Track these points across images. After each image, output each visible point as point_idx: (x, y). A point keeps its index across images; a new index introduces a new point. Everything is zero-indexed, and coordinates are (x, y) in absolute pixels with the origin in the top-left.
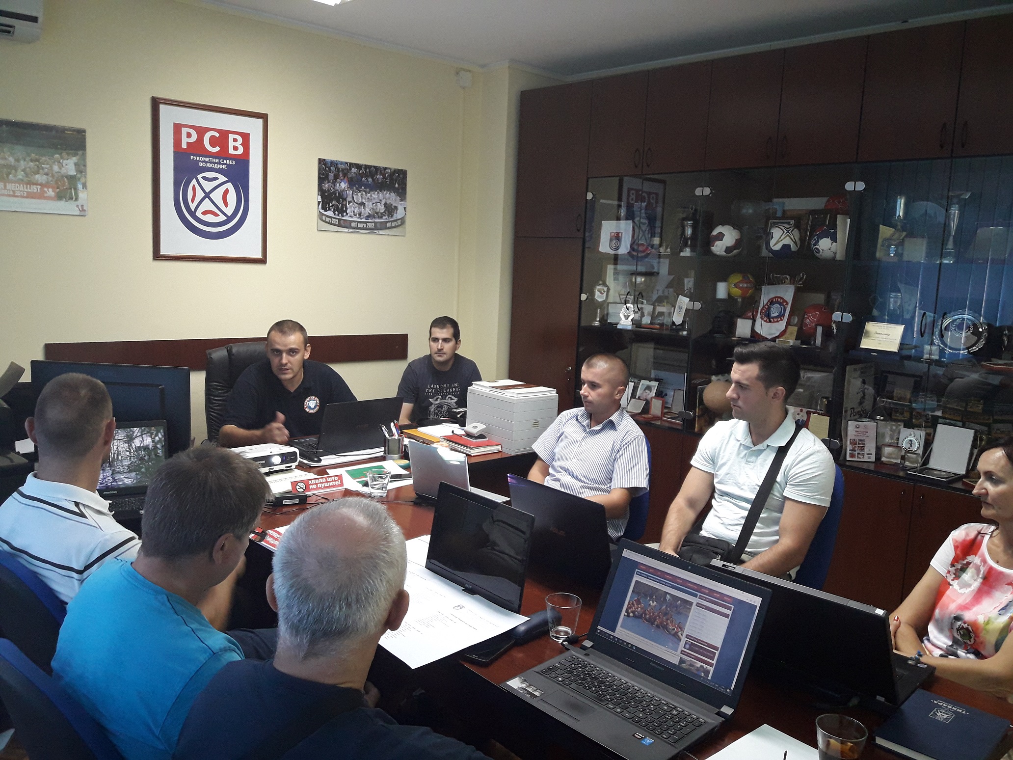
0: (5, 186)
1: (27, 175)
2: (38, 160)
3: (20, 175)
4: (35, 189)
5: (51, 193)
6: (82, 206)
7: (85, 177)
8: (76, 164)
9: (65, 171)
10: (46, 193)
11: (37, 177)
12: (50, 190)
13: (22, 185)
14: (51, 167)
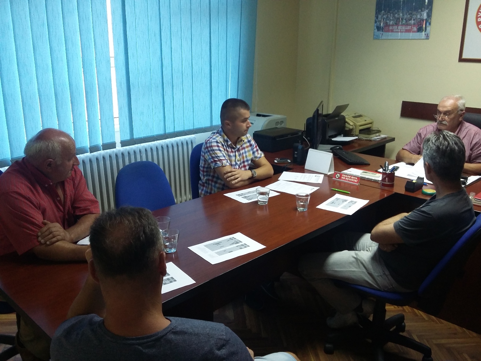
0: (397, 28)
1: (406, 21)
2: (411, 14)
3: (404, 21)
4: (409, 28)
5: (415, 29)
6: (428, 34)
7: (431, 19)
8: (427, 13)
9: (422, 17)
10: (413, 29)
11: (410, 22)
12: (415, 27)
13: (404, 27)
14: (417, 16)
